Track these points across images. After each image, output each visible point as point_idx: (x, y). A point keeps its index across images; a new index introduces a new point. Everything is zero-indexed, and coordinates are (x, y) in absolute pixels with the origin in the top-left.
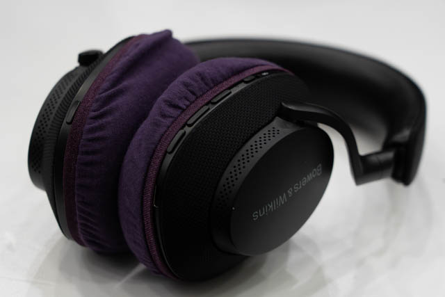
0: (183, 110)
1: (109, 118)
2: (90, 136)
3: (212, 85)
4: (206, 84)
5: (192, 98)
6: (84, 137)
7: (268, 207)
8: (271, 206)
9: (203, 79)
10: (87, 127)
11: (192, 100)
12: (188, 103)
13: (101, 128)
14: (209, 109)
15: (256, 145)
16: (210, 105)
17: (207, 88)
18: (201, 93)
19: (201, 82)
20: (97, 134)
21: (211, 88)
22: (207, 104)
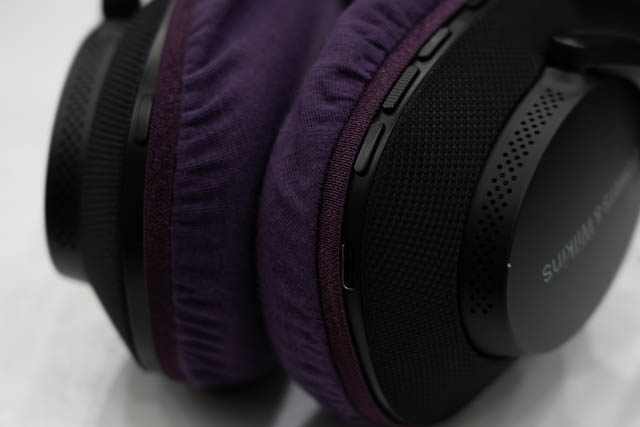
0: (367, 82)
1: (226, 121)
2: (193, 162)
3: (409, 24)
4: (399, 24)
5: (379, 55)
6: (181, 166)
7: (567, 251)
8: (570, 248)
9: (390, 15)
10: (183, 145)
11: (379, 60)
12: (372, 67)
13: (212, 142)
14: (418, 73)
15: (526, 130)
16: (419, 64)
17: (402, 31)
18: (394, 43)
19: (388, 22)
20: (208, 157)
21: (409, 31)
22: (411, 63)
